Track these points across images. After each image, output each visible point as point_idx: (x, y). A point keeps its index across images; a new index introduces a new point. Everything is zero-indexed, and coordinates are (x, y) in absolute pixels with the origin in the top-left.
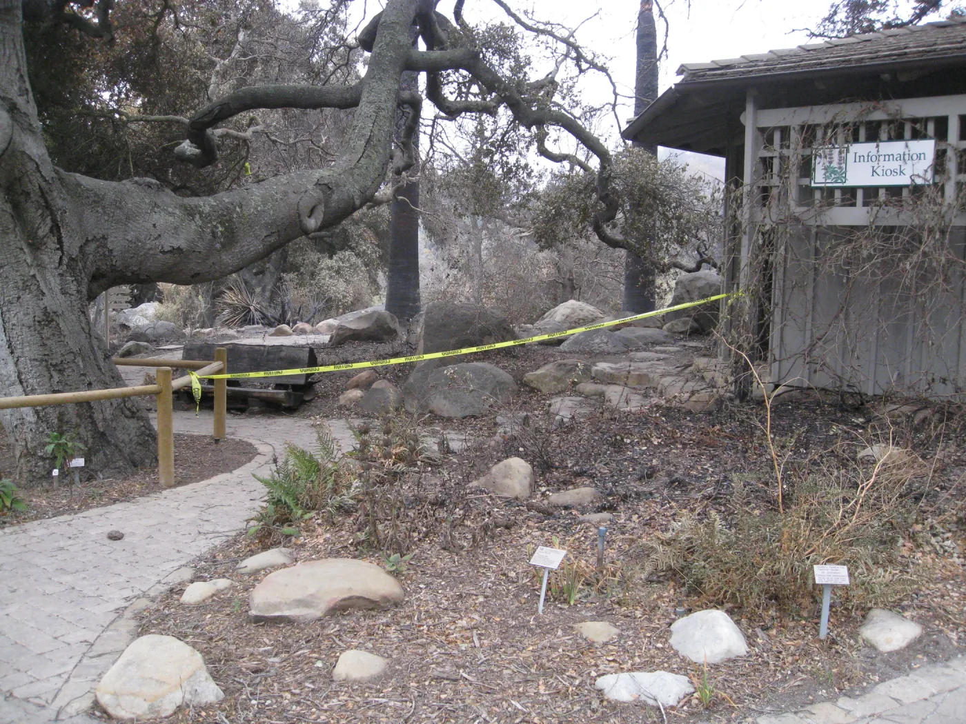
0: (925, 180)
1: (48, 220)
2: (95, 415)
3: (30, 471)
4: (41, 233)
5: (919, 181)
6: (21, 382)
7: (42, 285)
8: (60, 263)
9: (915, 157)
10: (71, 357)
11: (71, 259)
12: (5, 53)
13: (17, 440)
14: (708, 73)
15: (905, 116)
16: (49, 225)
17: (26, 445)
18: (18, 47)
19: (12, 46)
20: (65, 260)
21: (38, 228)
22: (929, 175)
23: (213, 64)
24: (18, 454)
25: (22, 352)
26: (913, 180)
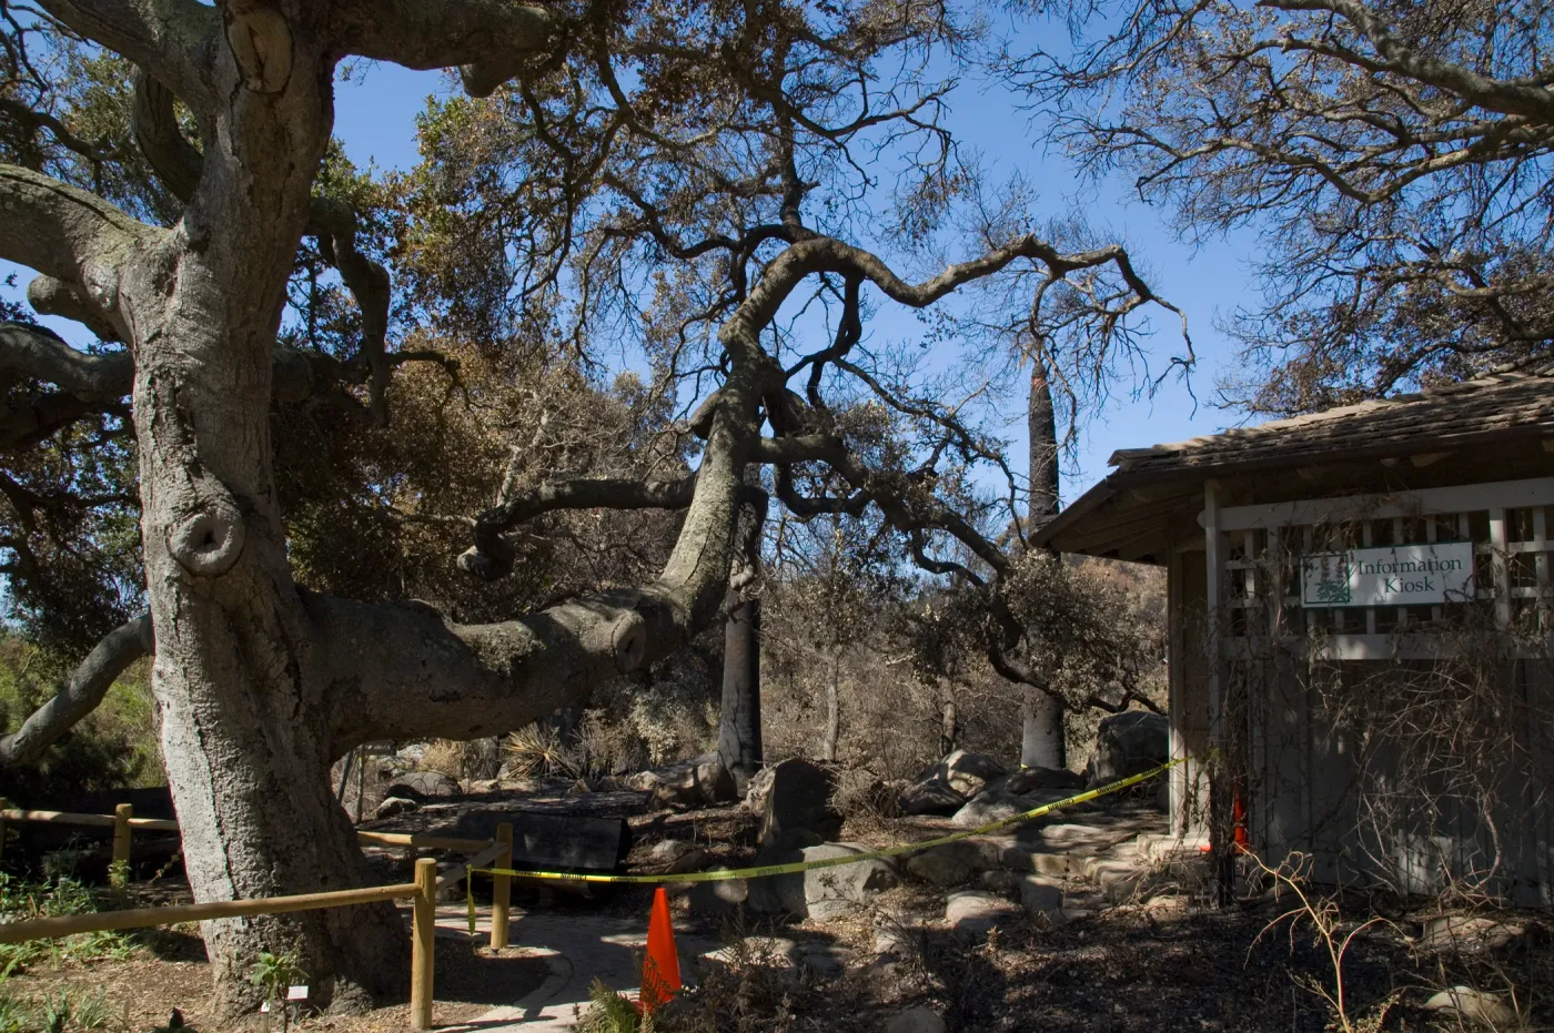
0: (1466, 596)
1: (284, 656)
2: (329, 925)
3: (231, 1002)
4: (273, 673)
5: (1457, 598)
6: (230, 875)
7: (270, 742)
8: (296, 712)
9: (1445, 566)
10: (301, 843)
11: (311, 707)
12: (245, 440)
13: (218, 956)
14: (1153, 462)
15: (1427, 513)
16: (286, 662)
17: (230, 965)
18: (263, 434)
19: (254, 431)
20: (303, 709)
21: (270, 666)
22: (1470, 590)
23: (508, 452)
24: (217, 975)
25: (235, 834)
26: (1447, 597)
